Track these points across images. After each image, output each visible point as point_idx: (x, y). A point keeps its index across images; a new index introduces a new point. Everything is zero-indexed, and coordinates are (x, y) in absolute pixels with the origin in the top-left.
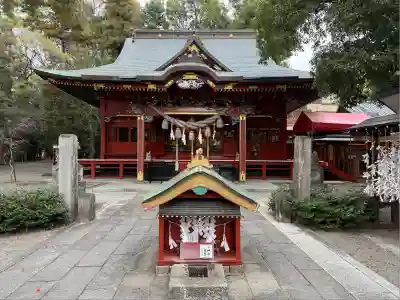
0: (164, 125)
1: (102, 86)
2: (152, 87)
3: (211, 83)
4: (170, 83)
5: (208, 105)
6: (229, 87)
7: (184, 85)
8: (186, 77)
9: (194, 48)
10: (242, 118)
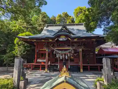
0: (54, 53)
1: (35, 40)
2: (50, 40)
3: (70, 39)
4: (56, 39)
5: (69, 46)
6: (76, 40)
7: (61, 39)
8: (62, 37)
9: (64, 29)
10: (81, 50)
